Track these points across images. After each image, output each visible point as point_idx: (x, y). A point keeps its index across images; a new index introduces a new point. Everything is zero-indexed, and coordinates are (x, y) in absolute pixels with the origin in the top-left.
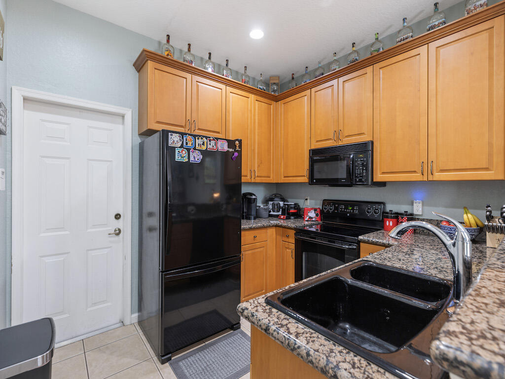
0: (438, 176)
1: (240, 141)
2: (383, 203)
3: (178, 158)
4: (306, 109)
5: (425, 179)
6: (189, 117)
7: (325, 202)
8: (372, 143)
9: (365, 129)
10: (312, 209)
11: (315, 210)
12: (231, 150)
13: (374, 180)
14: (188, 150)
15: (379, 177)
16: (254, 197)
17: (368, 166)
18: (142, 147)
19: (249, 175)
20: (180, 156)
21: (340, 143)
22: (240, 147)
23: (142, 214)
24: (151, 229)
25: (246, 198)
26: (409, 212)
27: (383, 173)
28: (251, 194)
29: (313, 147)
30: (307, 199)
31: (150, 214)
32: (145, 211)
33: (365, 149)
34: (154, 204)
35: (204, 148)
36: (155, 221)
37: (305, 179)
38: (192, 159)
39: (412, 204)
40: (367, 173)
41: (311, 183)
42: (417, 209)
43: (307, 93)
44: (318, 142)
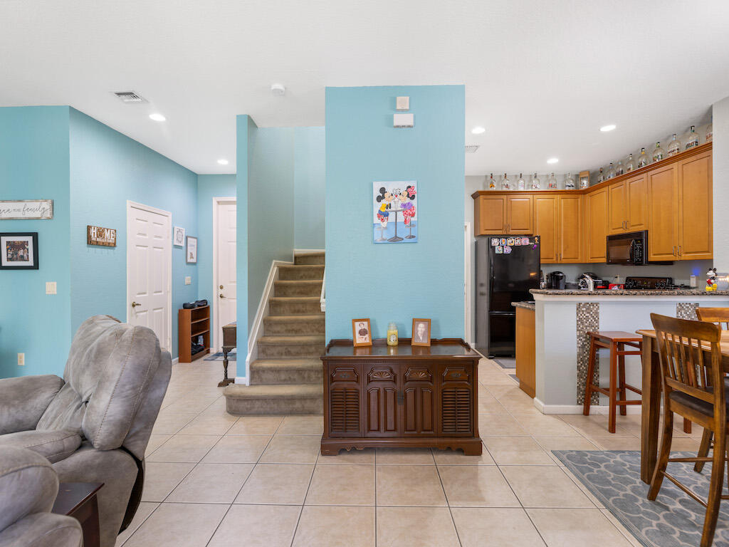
0: (684, 257)
1: (539, 237)
2: (671, 279)
3: (497, 252)
6: (505, 223)
7: (628, 279)
8: (647, 231)
9: (643, 221)
10: (615, 284)
12: (531, 244)
13: (650, 260)
14: (503, 247)
15: (652, 258)
16: (561, 275)
17: (645, 250)
18: (476, 243)
19: (555, 258)
20: (498, 250)
21: (627, 232)
22: (539, 241)
23: (477, 284)
24: (482, 294)
25: (554, 276)
26: (686, 285)
27: (654, 255)
28: (559, 273)
29: (610, 234)
30: (616, 277)
31: (482, 285)
32: (479, 283)
33: (642, 236)
34: (484, 279)
35: (513, 244)
36: (485, 289)
37: (604, 260)
38: (505, 251)
39: (690, 279)
40: (642, 255)
41: (608, 263)
42: (693, 282)
43: (606, 189)
44: (614, 229)
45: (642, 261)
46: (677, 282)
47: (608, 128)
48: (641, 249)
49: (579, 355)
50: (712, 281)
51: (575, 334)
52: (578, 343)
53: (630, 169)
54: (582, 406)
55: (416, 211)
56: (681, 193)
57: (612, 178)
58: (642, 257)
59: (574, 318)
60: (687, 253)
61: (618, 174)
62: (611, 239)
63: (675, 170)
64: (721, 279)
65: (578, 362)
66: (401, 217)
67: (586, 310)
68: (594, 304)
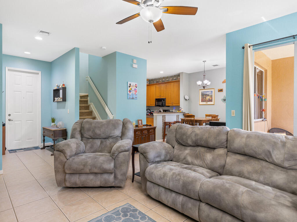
0: (174, 105)
4: (154, 90)
8: (166, 98)
9: (164, 96)
15: (167, 105)
17: (165, 103)
21: (161, 98)
30: (155, 110)
37: (154, 105)
39: (173, 110)
41: (156, 106)
43: (155, 85)
44: (157, 97)
45: (165, 106)
46: (170, 111)
47: (162, 72)
49: (163, 127)
51: (162, 122)
52: (162, 125)
53: (160, 82)
54: (163, 140)
55: (137, 91)
56: (173, 90)
59: (162, 119)
61: (157, 82)
62: (156, 99)
63: (172, 85)
64: (182, 110)
65: (162, 129)
66: (134, 92)
67: (164, 117)
68: (165, 115)
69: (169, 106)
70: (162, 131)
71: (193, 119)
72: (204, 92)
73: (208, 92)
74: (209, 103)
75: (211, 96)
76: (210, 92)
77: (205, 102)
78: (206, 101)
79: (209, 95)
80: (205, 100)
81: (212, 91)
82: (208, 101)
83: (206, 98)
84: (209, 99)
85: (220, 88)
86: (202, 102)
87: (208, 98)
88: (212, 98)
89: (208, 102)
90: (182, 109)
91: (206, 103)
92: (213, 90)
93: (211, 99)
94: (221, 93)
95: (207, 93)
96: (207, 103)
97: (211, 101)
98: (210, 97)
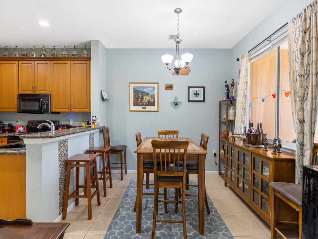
0: (74, 110)
2: (59, 121)
5: (70, 111)
7: (30, 122)
8: (51, 95)
9: (47, 88)
10: (21, 126)
11: (23, 126)
13: (52, 111)
15: (54, 110)
21: (36, 93)
27: (55, 108)
29: (20, 93)
30: (18, 121)
33: (48, 97)
37: (15, 110)
39: (69, 121)
40: (48, 108)
41: (19, 112)
42: (71, 123)
44: (23, 90)
45: (48, 111)
48: (48, 105)
49: (60, 178)
50: (95, 122)
51: (58, 164)
52: (59, 171)
53: (33, 55)
54: (62, 215)
56: (72, 77)
57: (17, 56)
58: (48, 109)
59: (57, 153)
60: (75, 108)
61: (23, 55)
65: (60, 184)
67: (63, 145)
68: (66, 140)
69: (58, 113)
70: (59, 191)
71: (182, 151)
72: (139, 88)
73: (147, 87)
74: (149, 108)
75: (153, 97)
76: (150, 89)
77: (141, 105)
78: (143, 105)
79: (148, 94)
80: (141, 102)
81: (154, 88)
82: (147, 105)
83: (142, 99)
84: (149, 102)
85: (169, 83)
86: (134, 105)
87: (146, 99)
88: (154, 100)
89: (147, 107)
90: (98, 119)
91: (143, 108)
92: (156, 85)
93: (152, 101)
94: (169, 91)
95: (146, 90)
96: (145, 108)
97: (153, 104)
98: (150, 98)
